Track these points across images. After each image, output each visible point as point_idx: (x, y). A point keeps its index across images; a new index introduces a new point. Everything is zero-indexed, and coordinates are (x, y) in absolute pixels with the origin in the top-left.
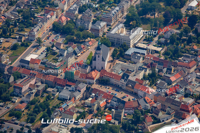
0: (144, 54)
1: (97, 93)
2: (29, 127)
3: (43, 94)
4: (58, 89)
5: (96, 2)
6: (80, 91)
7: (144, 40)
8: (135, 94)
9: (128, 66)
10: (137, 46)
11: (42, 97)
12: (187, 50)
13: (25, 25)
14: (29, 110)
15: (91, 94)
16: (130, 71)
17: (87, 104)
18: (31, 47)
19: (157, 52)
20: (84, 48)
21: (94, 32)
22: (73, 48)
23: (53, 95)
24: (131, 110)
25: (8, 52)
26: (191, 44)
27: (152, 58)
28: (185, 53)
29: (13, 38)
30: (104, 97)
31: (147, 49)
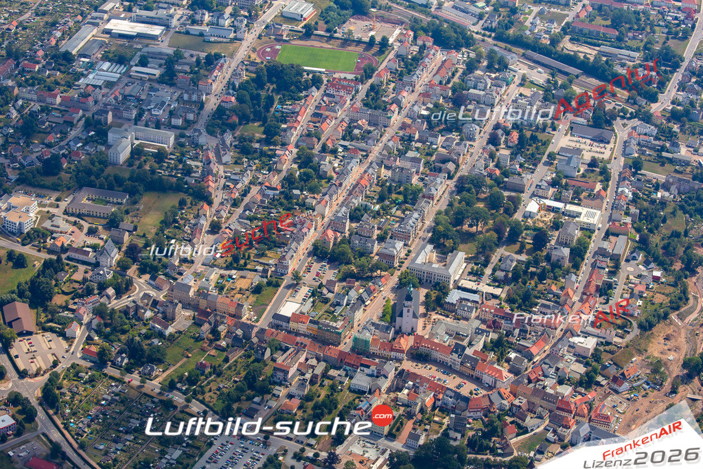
0: (477, 302)
1: (418, 381)
2: (312, 445)
3: (323, 381)
4: (347, 372)
5: (375, 201)
6: (386, 377)
7: (470, 273)
8: (477, 380)
9: (457, 327)
10: (460, 285)
11: (322, 385)
12: (542, 294)
13: (266, 244)
14: (304, 412)
15: (406, 382)
16: (463, 335)
17: (402, 400)
18: (284, 288)
19: (495, 297)
20: (374, 290)
21: (385, 259)
22: (357, 290)
23: (341, 383)
24: (478, 413)
25: (248, 297)
26: (545, 282)
27: (492, 311)
28: (540, 298)
29: (250, 270)
30: (430, 388)
31: (478, 291)
